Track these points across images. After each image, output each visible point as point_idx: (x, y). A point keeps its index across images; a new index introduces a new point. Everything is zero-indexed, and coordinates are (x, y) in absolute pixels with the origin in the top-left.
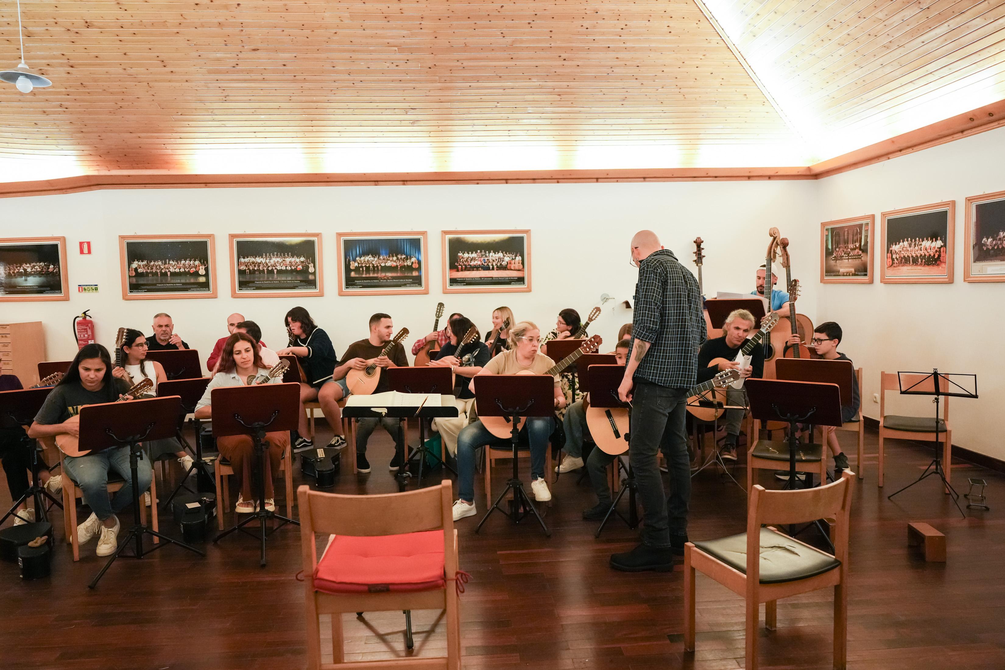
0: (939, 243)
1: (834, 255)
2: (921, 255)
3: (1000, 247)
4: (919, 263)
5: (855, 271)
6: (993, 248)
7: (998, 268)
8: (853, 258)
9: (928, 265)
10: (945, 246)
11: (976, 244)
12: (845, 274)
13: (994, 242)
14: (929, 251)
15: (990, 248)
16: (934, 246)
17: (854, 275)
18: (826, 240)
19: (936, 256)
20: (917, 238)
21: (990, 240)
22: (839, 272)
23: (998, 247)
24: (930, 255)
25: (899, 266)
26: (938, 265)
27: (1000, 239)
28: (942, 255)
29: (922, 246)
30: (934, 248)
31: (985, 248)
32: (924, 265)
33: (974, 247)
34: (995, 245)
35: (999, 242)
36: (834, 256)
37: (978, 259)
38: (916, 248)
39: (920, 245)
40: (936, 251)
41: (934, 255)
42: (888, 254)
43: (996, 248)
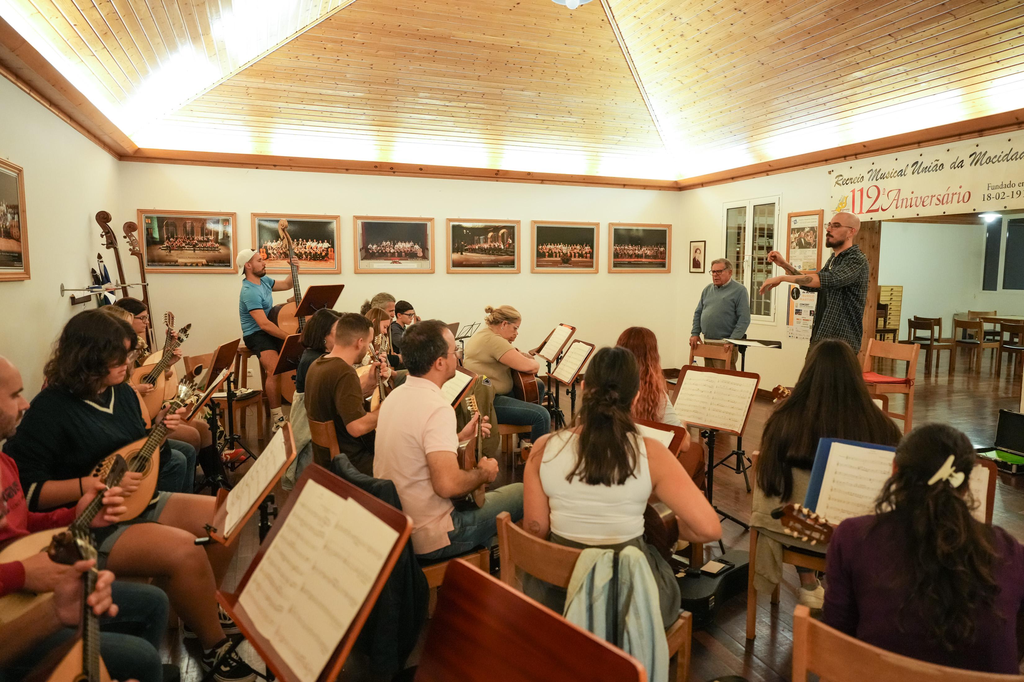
0: (326, 245)
1: (166, 244)
2: (306, 252)
3: (384, 251)
4: (303, 259)
5: (207, 262)
6: (378, 252)
7: (383, 264)
8: (201, 250)
9: (315, 260)
10: (333, 246)
11: (363, 248)
12: (189, 264)
13: (379, 248)
14: (315, 250)
15: (376, 251)
16: (321, 246)
17: (207, 265)
18: (147, 229)
19: (323, 254)
20: (300, 239)
21: (375, 246)
22: (177, 261)
23: (382, 251)
24: (316, 253)
25: (277, 259)
26: (326, 260)
27: (383, 247)
28: (330, 253)
29: (307, 246)
30: (321, 248)
31: (371, 252)
32: (310, 260)
33: (361, 250)
34: (379, 250)
35: (383, 248)
36: (165, 246)
37: (364, 258)
38: (300, 246)
39: (304, 244)
40: (323, 250)
41: (321, 253)
42: (261, 250)
43: (380, 251)
